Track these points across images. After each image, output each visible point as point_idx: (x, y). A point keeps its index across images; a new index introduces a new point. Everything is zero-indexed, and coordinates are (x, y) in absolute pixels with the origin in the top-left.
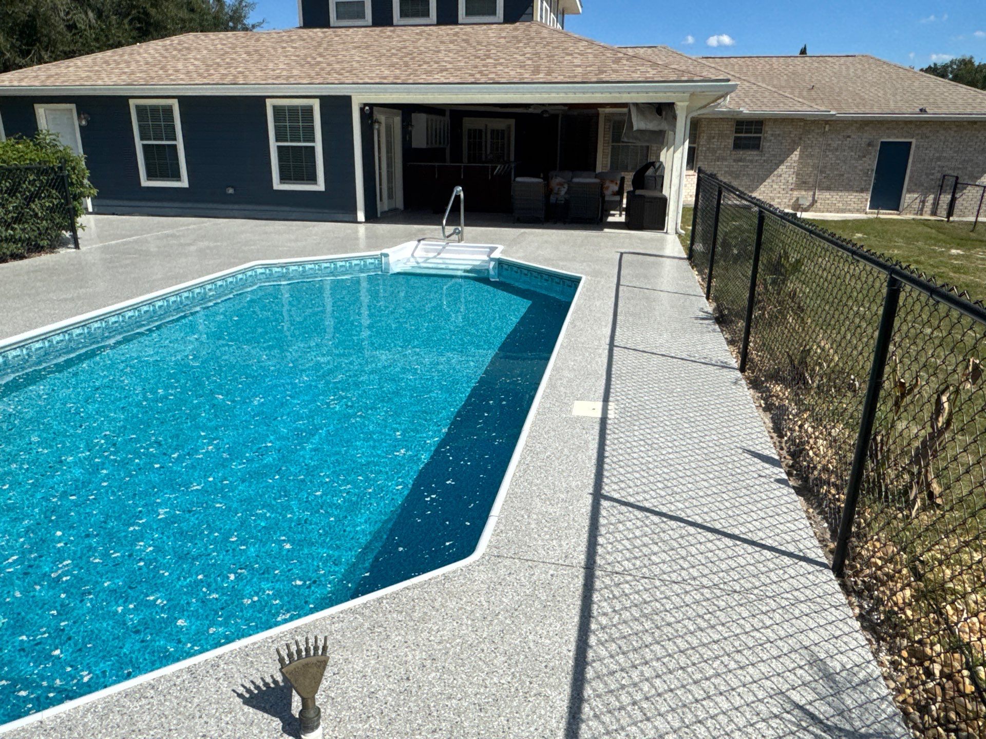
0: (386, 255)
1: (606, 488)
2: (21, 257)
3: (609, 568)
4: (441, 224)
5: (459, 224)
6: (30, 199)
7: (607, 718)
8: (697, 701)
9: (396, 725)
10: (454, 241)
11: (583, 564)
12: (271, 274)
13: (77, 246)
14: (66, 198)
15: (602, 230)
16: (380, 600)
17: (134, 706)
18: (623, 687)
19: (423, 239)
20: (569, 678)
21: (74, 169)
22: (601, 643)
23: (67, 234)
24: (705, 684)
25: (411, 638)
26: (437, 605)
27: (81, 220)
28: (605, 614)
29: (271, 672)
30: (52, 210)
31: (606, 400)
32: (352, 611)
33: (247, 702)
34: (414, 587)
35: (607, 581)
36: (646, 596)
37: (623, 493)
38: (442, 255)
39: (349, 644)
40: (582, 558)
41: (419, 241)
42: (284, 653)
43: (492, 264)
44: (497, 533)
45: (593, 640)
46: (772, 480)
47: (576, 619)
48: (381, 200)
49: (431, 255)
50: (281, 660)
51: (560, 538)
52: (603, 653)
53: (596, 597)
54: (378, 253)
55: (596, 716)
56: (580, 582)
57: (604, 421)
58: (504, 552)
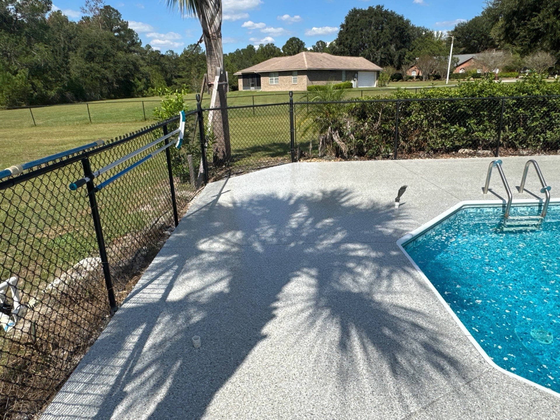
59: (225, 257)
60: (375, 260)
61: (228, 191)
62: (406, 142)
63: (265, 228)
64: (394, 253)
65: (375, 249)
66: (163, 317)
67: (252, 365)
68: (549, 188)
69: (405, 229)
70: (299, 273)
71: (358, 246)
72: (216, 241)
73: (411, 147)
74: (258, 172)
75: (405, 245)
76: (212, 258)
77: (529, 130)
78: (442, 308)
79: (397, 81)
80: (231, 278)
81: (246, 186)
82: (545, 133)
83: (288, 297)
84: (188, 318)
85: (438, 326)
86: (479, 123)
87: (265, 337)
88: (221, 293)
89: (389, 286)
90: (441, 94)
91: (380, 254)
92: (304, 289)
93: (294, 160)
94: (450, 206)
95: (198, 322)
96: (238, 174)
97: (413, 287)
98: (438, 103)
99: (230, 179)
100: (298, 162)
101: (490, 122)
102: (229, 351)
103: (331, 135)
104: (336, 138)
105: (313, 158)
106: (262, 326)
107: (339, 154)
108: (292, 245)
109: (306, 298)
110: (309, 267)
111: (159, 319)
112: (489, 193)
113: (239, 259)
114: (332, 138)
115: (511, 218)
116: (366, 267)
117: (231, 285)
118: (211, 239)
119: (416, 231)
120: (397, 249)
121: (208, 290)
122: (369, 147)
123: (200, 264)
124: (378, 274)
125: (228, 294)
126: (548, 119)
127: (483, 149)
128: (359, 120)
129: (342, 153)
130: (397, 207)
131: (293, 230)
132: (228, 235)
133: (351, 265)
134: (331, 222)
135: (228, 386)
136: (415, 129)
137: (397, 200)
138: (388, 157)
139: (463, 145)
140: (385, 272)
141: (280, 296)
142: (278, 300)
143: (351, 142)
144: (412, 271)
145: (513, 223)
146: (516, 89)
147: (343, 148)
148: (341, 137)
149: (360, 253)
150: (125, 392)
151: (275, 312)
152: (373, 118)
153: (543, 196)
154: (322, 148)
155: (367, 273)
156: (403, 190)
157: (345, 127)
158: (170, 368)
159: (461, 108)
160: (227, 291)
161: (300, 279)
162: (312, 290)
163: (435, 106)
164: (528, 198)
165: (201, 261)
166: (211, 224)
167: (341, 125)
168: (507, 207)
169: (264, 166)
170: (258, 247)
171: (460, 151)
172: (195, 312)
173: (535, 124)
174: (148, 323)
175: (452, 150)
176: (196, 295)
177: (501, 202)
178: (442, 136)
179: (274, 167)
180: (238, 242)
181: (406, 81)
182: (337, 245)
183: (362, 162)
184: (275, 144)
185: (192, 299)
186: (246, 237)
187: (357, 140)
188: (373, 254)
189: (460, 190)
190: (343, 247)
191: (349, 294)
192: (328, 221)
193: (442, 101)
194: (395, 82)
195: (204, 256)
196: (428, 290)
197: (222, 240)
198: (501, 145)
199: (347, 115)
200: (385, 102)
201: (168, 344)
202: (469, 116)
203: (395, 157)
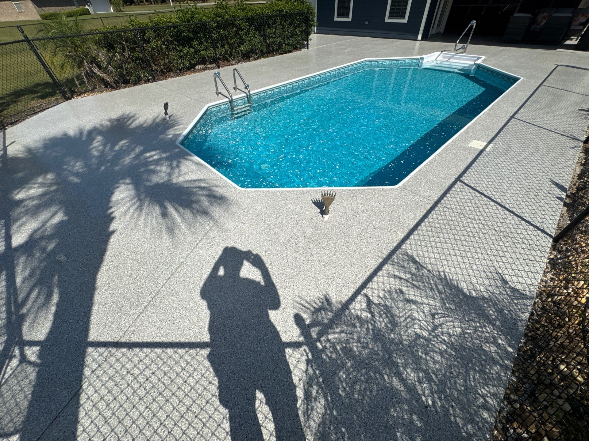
0: (423, 59)
1: (464, 178)
2: (290, 52)
3: (445, 205)
4: (456, 42)
5: (466, 43)
6: (296, 28)
7: (413, 246)
8: (450, 254)
9: (349, 223)
10: (460, 53)
11: (435, 200)
12: (371, 65)
13: (308, 48)
14: (307, 27)
15: (556, 49)
16: (359, 190)
17: (288, 194)
18: (425, 240)
19: (444, 51)
20: (408, 231)
21: (311, 13)
22: (425, 226)
23: (305, 42)
24: (457, 252)
25: (363, 203)
26: (376, 197)
27: (311, 37)
28: (433, 219)
29: (319, 198)
30: (302, 32)
31: (490, 142)
32: (350, 190)
33: (313, 203)
34: (371, 189)
35: (441, 209)
36: (454, 219)
37: (470, 182)
38: (451, 60)
39: (345, 198)
40: (436, 199)
41: (442, 52)
42: (323, 193)
43: (475, 66)
44: (408, 181)
45: (423, 224)
46: (554, 196)
47: (421, 216)
48: (433, 28)
49: (446, 59)
50: (322, 194)
51: (432, 190)
52: (425, 229)
53: (433, 212)
54: (419, 57)
55: (410, 244)
56: (429, 206)
57: (482, 151)
58: (407, 188)
59: (48, 196)
60: (167, 158)
61: (13, 143)
62: (157, 65)
63: (72, 163)
64: (177, 150)
65: (164, 152)
66: (19, 259)
67: (113, 250)
68: (248, 86)
69: (178, 133)
70: (117, 185)
71: (153, 153)
72: (30, 188)
73: (162, 69)
74: (35, 117)
75: (182, 143)
76: (36, 202)
77: (231, 46)
78: (211, 172)
79: (131, 5)
80: (64, 209)
81: (30, 133)
82: (240, 47)
83: (117, 203)
84: (44, 250)
85: (207, 183)
86: (201, 44)
87: (113, 232)
88: (62, 222)
89: (180, 171)
90: (166, 22)
91: (168, 154)
92: (126, 194)
93: (68, 99)
94: (201, 109)
95: (54, 248)
96: (13, 124)
97: (193, 167)
98: (166, 30)
99: (7, 131)
100: (73, 100)
101: (207, 42)
102: (92, 251)
103: (90, 68)
104: (96, 71)
105: (85, 93)
106: (108, 227)
107: (108, 86)
108: (103, 168)
109: (130, 198)
110: (123, 178)
111: (15, 262)
112: (220, 95)
113: (62, 193)
114: (93, 72)
115: (235, 109)
116: (162, 165)
117: (66, 213)
118: (24, 188)
119: (185, 132)
120: (178, 147)
121: (48, 225)
122: (131, 74)
123: (26, 211)
124: (171, 166)
125: (68, 220)
126: (239, 37)
127: (210, 64)
128: (109, 51)
129: (109, 84)
130: (168, 119)
131: (98, 157)
132: (40, 180)
133: (152, 167)
134: (126, 143)
135: (103, 269)
136: (159, 54)
137: (166, 114)
138: (148, 81)
139: (197, 62)
140: (175, 164)
141: (111, 205)
142: (111, 207)
143: (111, 72)
144: (190, 158)
145: (239, 111)
146: (214, 14)
147: (108, 79)
148: (100, 69)
149: (155, 157)
150: (23, 314)
151: (113, 215)
152: (120, 48)
153: (246, 91)
154: (88, 82)
155: (164, 168)
156: (166, 106)
157: (99, 60)
158: (51, 282)
159: (184, 32)
160: (65, 218)
161: (120, 188)
162: (133, 192)
163: (165, 33)
164: (241, 94)
165: (25, 208)
166: (14, 176)
167: (95, 58)
168: (231, 102)
169: (38, 110)
170: (75, 180)
171: (197, 67)
172: (47, 243)
173: (233, 41)
174: (6, 269)
175: (191, 68)
176: (40, 232)
177: (227, 100)
178: (181, 57)
179: (51, 109)
180: (54, 182)
181: (139, 4)
182: (137, 157)
183: (130, 88)
184: (38, 85)
185: (37, 236)
186: (58, 175)
187: (117, 70)
188: (164, 155)
189: (204, 97)
190: (142, 157)
191: (158, 185)
192: (122, 142)
193: (168, 28)
194: (129, 7)
195: (26, 203)
196: (202, 165)
197: (36, 186)
198: (219, 59)
199: (96, 47)
200: (123, 31)
201: (38, 272)
202: (192, 39)
203: (154, 80)
